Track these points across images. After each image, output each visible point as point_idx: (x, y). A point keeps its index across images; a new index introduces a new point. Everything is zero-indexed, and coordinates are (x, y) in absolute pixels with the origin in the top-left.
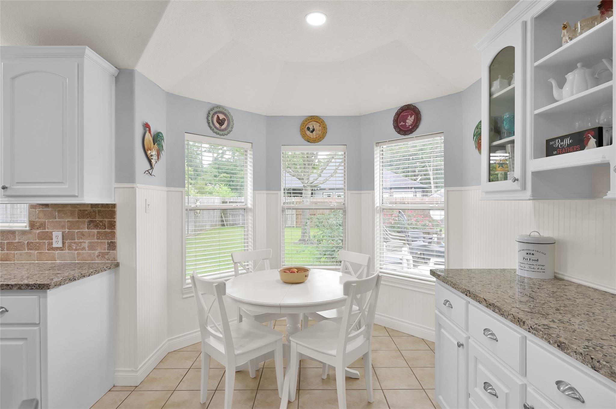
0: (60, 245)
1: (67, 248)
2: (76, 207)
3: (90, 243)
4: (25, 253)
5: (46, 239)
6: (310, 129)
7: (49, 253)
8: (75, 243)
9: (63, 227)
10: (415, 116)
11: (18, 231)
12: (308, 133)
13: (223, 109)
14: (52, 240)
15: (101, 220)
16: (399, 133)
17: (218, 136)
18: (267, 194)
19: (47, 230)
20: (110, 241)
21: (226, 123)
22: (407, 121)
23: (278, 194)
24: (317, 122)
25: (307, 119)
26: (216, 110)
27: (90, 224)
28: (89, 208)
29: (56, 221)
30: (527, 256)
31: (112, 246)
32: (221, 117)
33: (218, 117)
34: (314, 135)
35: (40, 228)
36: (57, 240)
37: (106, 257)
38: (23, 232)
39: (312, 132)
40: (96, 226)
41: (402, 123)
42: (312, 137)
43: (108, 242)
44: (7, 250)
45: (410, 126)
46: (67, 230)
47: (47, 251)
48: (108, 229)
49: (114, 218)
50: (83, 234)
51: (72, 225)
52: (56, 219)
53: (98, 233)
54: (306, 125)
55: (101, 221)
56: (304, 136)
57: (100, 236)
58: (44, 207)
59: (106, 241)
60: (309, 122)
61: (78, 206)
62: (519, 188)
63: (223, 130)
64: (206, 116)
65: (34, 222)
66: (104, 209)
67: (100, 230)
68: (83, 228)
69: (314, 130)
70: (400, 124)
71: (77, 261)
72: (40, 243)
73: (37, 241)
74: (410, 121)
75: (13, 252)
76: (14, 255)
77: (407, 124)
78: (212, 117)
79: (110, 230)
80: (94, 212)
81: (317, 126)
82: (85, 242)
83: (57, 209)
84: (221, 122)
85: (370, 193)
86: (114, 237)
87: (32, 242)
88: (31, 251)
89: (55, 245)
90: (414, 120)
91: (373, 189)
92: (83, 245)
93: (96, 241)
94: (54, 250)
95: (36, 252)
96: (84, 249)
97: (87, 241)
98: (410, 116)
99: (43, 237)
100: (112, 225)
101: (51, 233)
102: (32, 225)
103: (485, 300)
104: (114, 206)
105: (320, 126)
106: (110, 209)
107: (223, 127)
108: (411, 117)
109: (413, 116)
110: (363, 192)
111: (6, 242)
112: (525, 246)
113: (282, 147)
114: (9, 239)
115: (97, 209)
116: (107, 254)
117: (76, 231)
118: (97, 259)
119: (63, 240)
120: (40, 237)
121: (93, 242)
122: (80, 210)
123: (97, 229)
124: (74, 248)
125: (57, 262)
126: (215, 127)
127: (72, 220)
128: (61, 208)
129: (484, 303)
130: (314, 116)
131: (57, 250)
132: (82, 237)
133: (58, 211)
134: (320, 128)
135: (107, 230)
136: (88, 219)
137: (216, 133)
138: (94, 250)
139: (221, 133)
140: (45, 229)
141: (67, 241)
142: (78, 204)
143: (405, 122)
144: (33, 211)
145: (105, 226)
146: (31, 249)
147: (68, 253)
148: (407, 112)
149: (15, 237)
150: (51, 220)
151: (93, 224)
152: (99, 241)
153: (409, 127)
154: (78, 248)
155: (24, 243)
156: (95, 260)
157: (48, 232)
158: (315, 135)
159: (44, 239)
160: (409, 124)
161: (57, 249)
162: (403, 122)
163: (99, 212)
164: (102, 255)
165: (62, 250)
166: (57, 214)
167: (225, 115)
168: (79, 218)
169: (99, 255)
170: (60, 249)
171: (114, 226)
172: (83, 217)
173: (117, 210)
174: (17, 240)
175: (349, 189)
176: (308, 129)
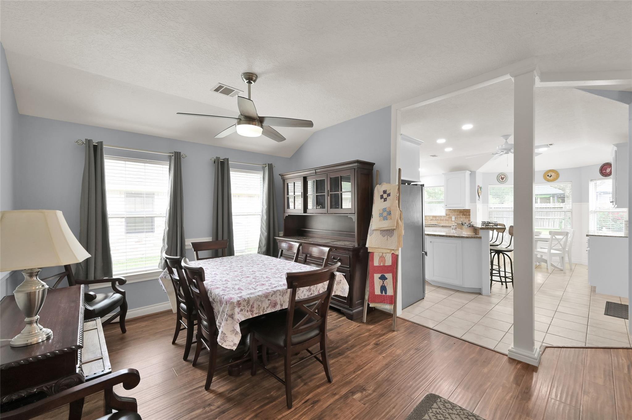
0: (454, 220)
1: (456, 221)
2: (459, 210)
7: (451, 222)
9: (455, 215)
12: (548, 177)
13: (504, 173)
15: (466, 213)
16: (602, 176)
20: (469, 219)
21: (505, 178)
22: (607, 170)
24: (553, 172)
25: (548, 171)
26: (500, 174)
28: (462, 210)
32: (503, 176)
33: (501, 177)
35: (449, 215)
38: (444, 216)
39: (550, 177)
40: (465, 215)
42: (550, 179)
49: (470, 213)
50: (461, 217)
51: (458, 215)
54: (546, 174)
56: (545, 179)
57: (466, 218)
58: (450, 210)
60: (549, 173)
63: (503, 181)
64: (496, 177)
66: (467, 211)
69: (551, 176)
74: (609, 170)
76: (442, 222)
78: (499, 177)
81: (553, 174)
84: (502, 179)
85: (587, 204)
87: (447, 219)
88: (446, 221)
89: (453, 220)
91: (589, 203)
92: (461, 220)
98: (608, 168)
100: (469, 215)
101: (452, 217)
102: (446, 215)
104: (470, 210)
107: (504, 180)
109: (610, 168)
110: (582, 203)
114: (440, 218)
119: (455, 218)
120: (449, 218)
121: (464, 219)
124: (458, 221)
126: (500, 181)
127: (458, 213)
128: (454, 210)
130: (552, 170)
134: (555, 175)
135: (468, 216)
137: (500, 183)
139: (502, 183)
144: (447, 211)
148: (607, 166)
150: (452, 213)
151: (464, 215)
153: (607, 174)
155: (444, 219)
158: (552, 178)
160: (608, 172)
161: (453, 221)
163: (465, 211)
167: (504, 175)
170: (454, 221)
171: (470, 215)
172: (461, 213)
173: (471, 211)
174: (442, 218)
175: (573, 202)
176: (548, 176)
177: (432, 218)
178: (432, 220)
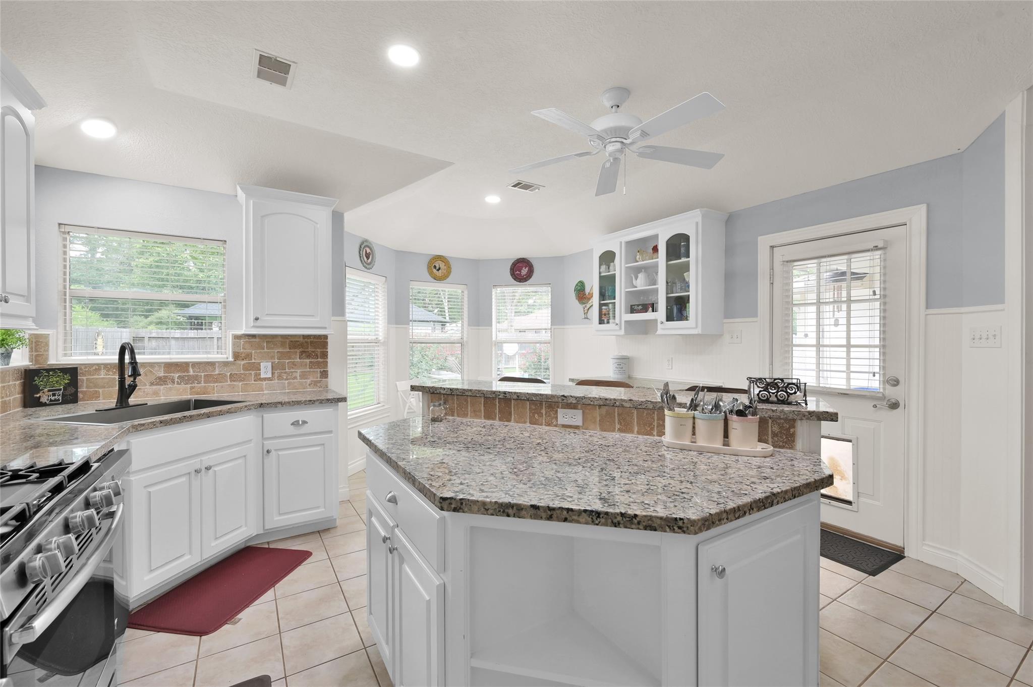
0: (269, 375)
1: (276, 378)
2: (287, 338)
3: (302, 372)
4: (227, 385)
5: (253, 370)
7: (255, 384)
8: (285, 373)
9: (273, 357)
11: (218, 362)
12: (435, 271)
13: (370, 243)
14: (260, 370)
15: (314, 350)
16: (515, 279)
17: (366, 270)
18: (396, 328)
19: (253, 361)
20: (322, 370)
21: (371, 257)
22: (522, 271)
23: (406, 327)
24: (443, 261)
25: (434, 257)
26: (365, 244)
27: (302, 355)
28: (301, 339)
29: (264, 352)
30: (618, 366)
31: (325, 374)
32: (368, 250)
33: (366, 251)
34: (439, 274)
35: (246, 359)
36: (266, 369)
37: (319, 385)
38: (226, 364)
39: (438, 270)
40: (309, 357)
41: (518, 272)
43: (320, 371)
44: (205, 383)
45: (524, 275)
46: (277, 361)
47: (253, 382)
48: (320, 358)
49: (327, 348)
50: (294, 364)
51: (282, 356)
52: (264, 349)
53: (310, 362)
54: (433, 264)
55: (313, 352)
56: (431, 273)
57: (312, 365)
58: (250, 338)
59: (319, 370)
60: (436, 261)
61: (289, 337)
62: (618, 329)
63: (369, 264)
64: (358, 249)
65: (238, 353)
66: (317, 340)
67: (313, 360)
68: (296, 358)
69: (439, 269)
70: (516, 273)
71: (287, 391)
72: (245, 375)
73: (242, 372)
74: (524, 271)
75: (212, 385)
76: (214, 388)
78: (363, 251)
79: (323, 360)
80: (307, 342)
81: (442, 266)
82: (296, 372)
83: (265, 341)
84: (368, 256)
85: (489, 329)
86: (327, 365)
87: (236, 374)
88: (235, 383)
89: (263, 376)
90: (528, 271)
91: (491, 325)
92: (294, 374)
93: (309, 370)
94: (262, 381)
95: (240, 384)
96: (295, 378)
97: (299, 371)
98: (524, 267)
99: (249, 368)
100: (325, 355)
101: (259, 364)
102: (236, 356)
104: (325, 337)
105: (445, 266)
106: (322, 340)
107: (369, 261)
108: (525, 269)
109: (527, 268)
110: (480, 328)
111: (203, 374)
112: (617, 361)
113: (411, 282)
114: (207, 371)
115: (309, 340)
116: (320, 382)
117: (287, 361)
118: (308, 387)
119: (272, 370)
120: (245, 368)
121: (305, 371)
122: (292, 341)
123: (310, 359)
124: (285, 377)
125: (265, 392)
126: (364, 261)
127: (282, 350)
128: (270, 339)
130: (441, 256)
131: (265, 381)
132: (294, 366)
133: (266, 342)
134: (446, 267)
135: (319, 360)
136: (300, 350)
138: (306, 379)
139: (367, 266)
140: (251, 360)
141: (276, 372)
142: (289, 335)
143: (521, 272)
144: (238, 342)
145: (317, 356)
146: (234, 381)
147: (278, 383)
148: (522, 264)
149: (215, 369)
150: (258, 351)
151: (305, 354)
152: (312, 370)
153: (523, 276)
154: (289, 377)
155: (226, 376)
156: (307, 389)
157: (255, 363)
159: (250, 370)
161: (265, 379)
163: (311, 342)
164: (315, 383)
165: (271, 380)
166: (265, 344)
167: (370, 248)
168: (290, 349)
169: (312, 384)
170: (269, 379)
171: (327, 356)
172: (295, 347)
173: (329, 340)
174: (217, 372)
175: (469, 325)
176: (435, 267)
177: (162, 374)
178: (162, 381)
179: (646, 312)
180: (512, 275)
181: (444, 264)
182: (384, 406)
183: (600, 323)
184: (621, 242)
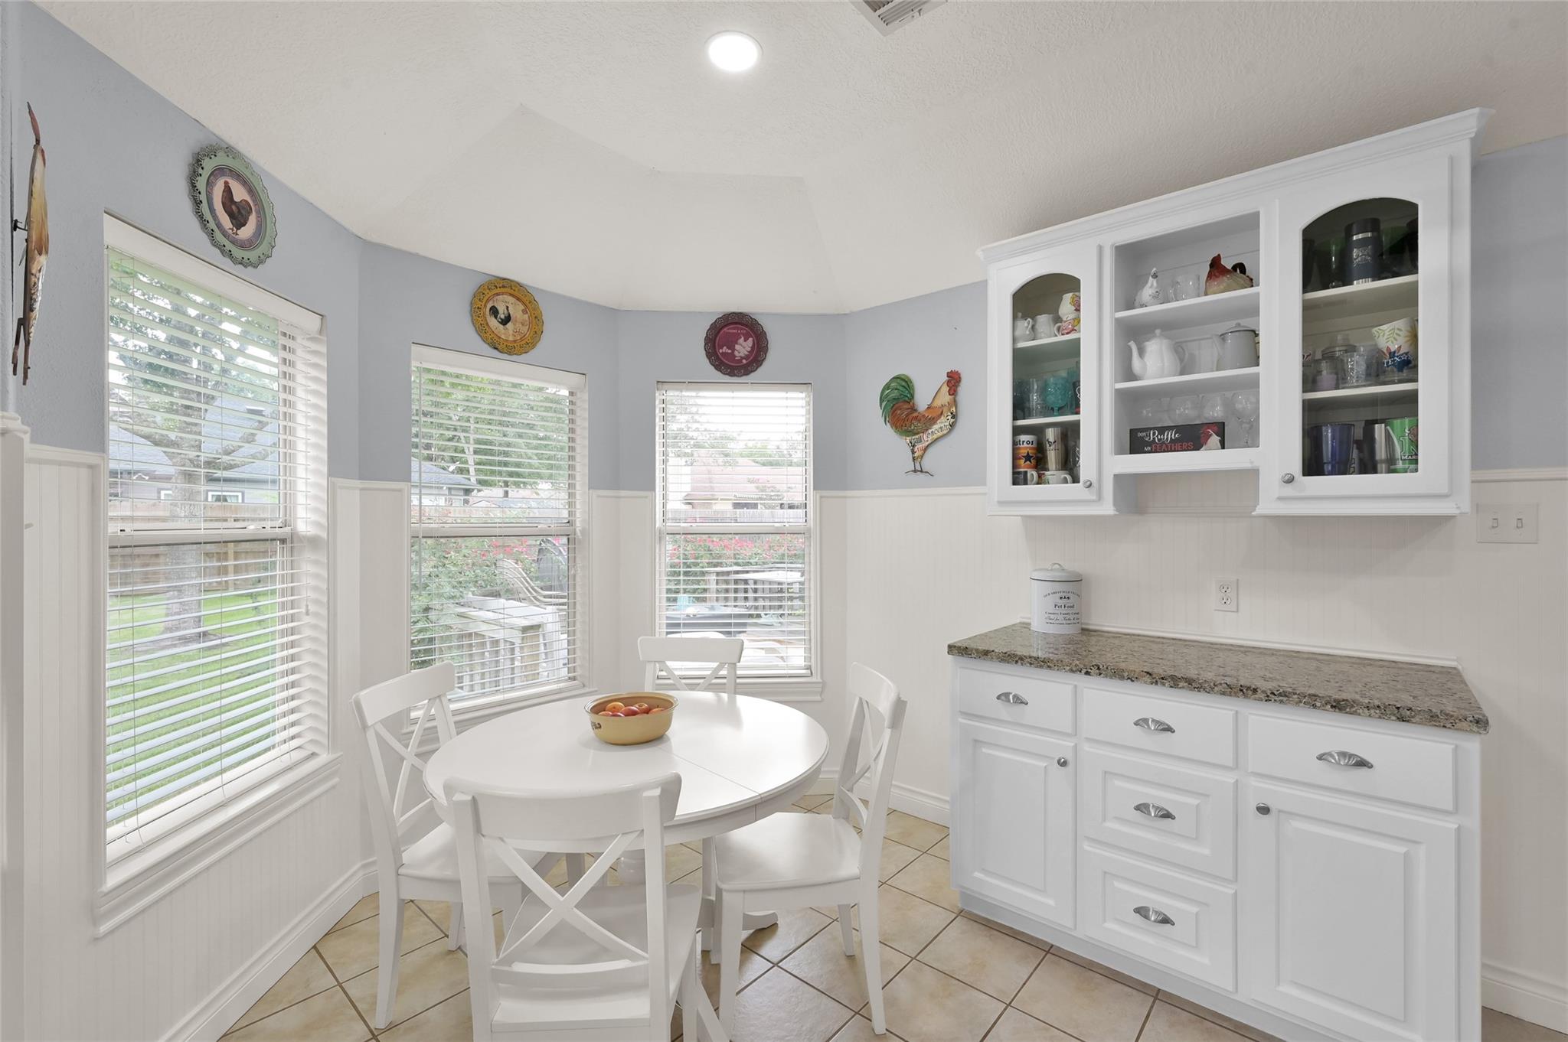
6: (498, 313)
10: (754, 341)
12: (493, 323)
13: (244, 164)
16: (718, 368)
18: (362, 489)
21: (252, 220)
22: (737, 347)
23: (400, 490)
24: (518, 299)
25: (490, 282)
26: (222, 159)
30: (1061, 601)
33: (228, 191)
34: (508, 332)
39: (504, 322)
41: (725, 349)
42: (503, 337)
45: (742, 358)
54: (488, 301)
56: (482, 330)
60: (498, 294)
62: (1094, 498)
63: (242, 245)
64: (184, 168)
69: (508, 319)
70: (721, 351)
74: (743, 347)
77: (736, 353)
78: (210, 184)
85: (646, 497)
90: (753, 348)
91: (653, 489)
98: (743, 338)
103: (1148, 673)
105: (524, 312)
107: (246, 232)
108: (745, 341)
109: (751, 339)
110: (623, 493)
112: (1058, 587)
113: (414, 347)
126: (219, 225)
129: (1147, 678)
130: (512, 281)
134: (526, 317)
137: (222, 248)
139: (236, 253)
143: (734, 350)
148: (738, 329)
153: (740, 361)
158: (511, 332)
160: (742, 355)
162: (728, 348)
167: (250, 190)
175: (593, 485)
176: (494, 311)
179: (1197, 448)
180: (709, 355)
181: (522, 307)
182: (313, 755)
183: (1015, 483)
184: (1100, 248)
